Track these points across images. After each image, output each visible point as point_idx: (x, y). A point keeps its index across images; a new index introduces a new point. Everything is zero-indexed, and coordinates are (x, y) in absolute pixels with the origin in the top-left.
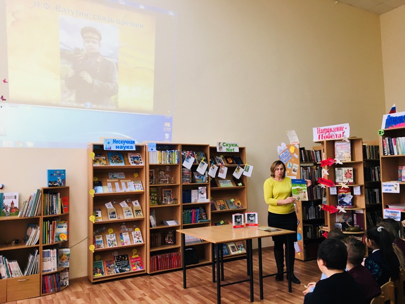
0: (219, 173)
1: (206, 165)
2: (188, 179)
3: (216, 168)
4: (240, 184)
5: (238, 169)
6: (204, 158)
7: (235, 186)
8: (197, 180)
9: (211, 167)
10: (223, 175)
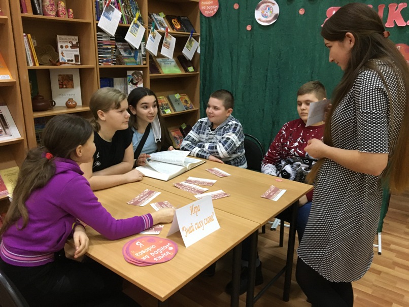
0: (163, 47)
1: (142, 30)
2: (109, 57)
3: (159, 37)
4: (191, 69)
5: (191, 41)
6: (138, 14)
7: (184, 73)
8: (126, 60)
9: (151, 35)
10: (168, 52)
